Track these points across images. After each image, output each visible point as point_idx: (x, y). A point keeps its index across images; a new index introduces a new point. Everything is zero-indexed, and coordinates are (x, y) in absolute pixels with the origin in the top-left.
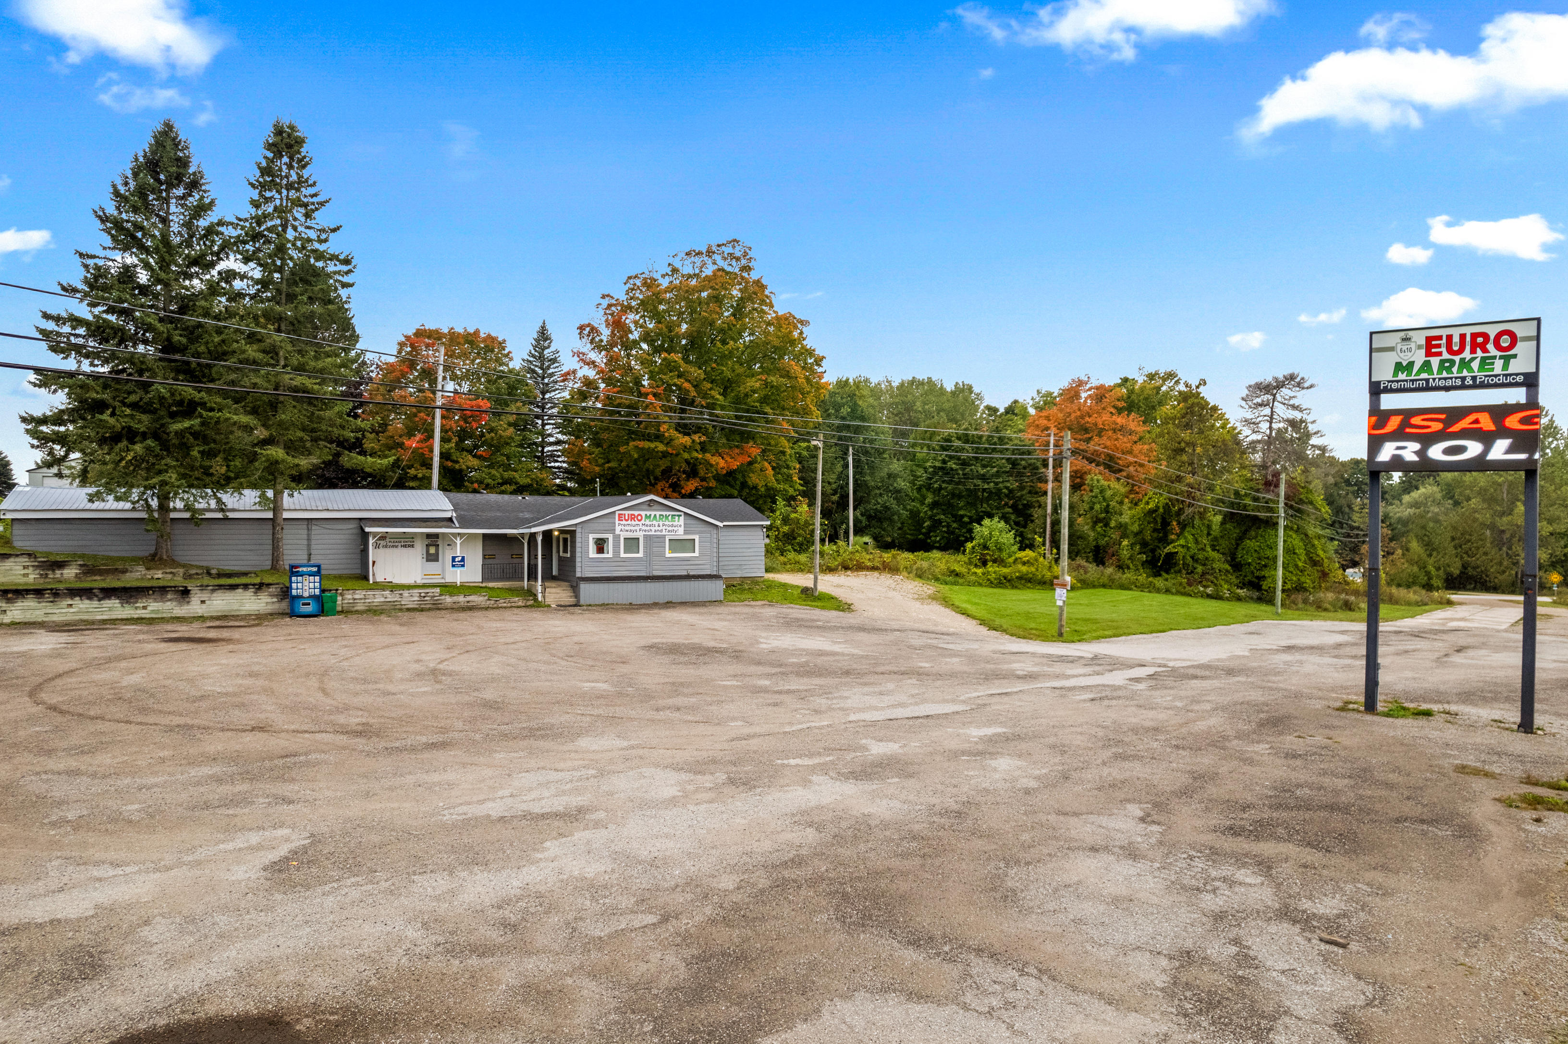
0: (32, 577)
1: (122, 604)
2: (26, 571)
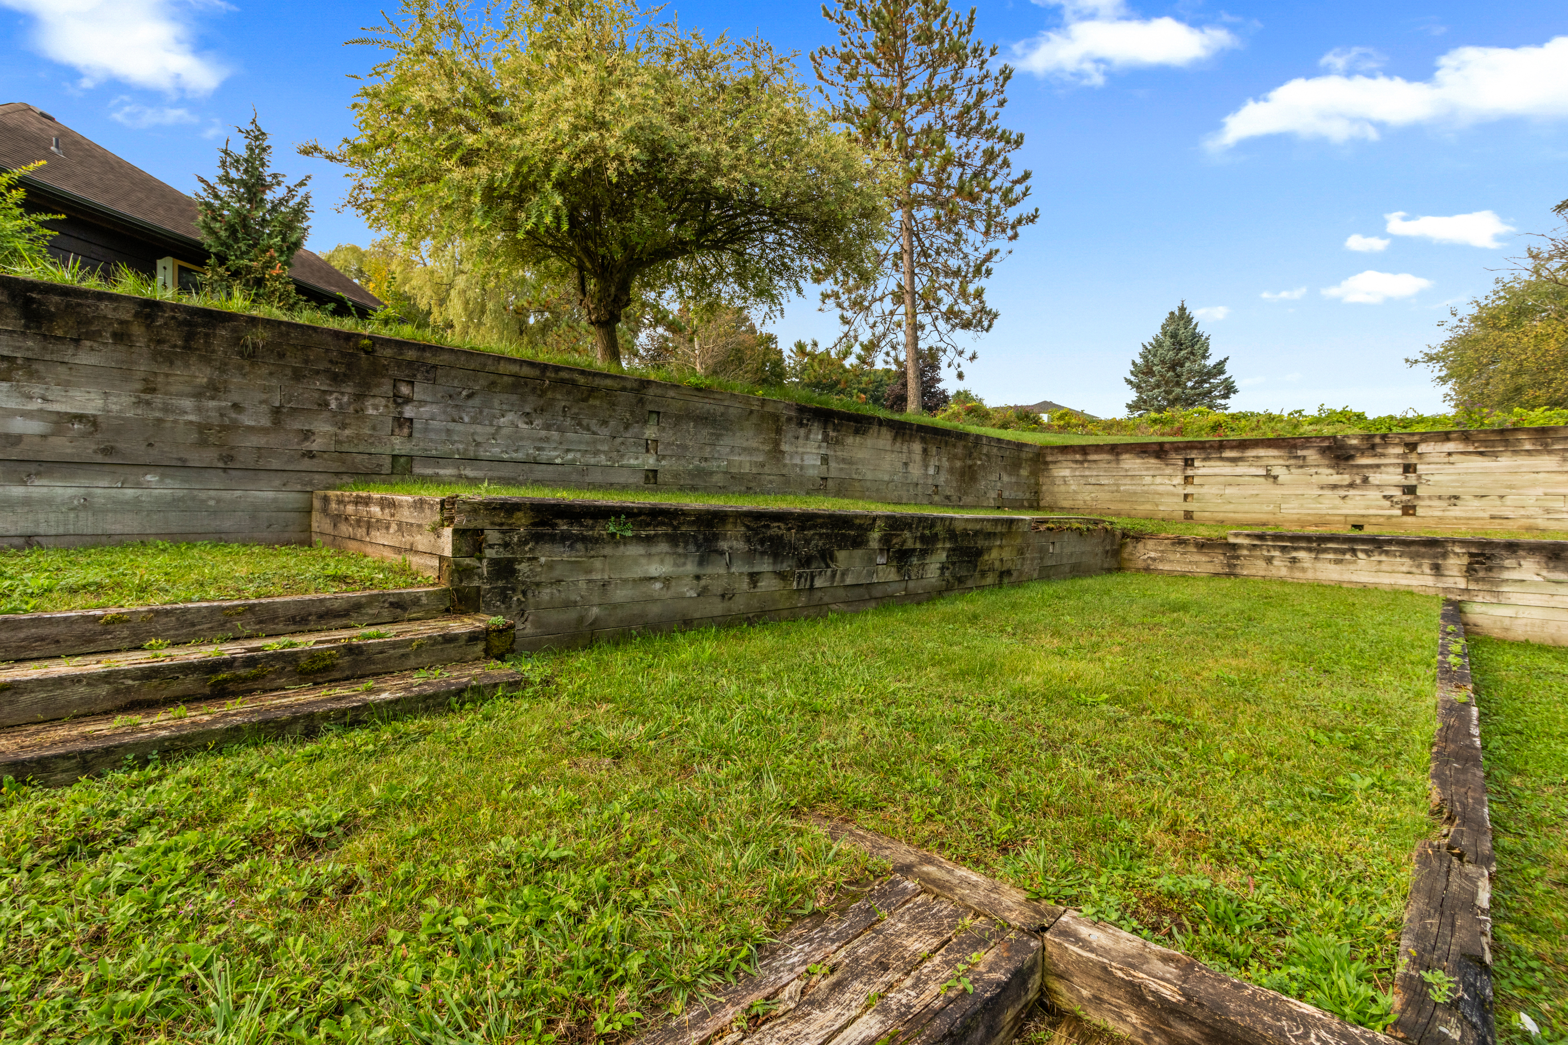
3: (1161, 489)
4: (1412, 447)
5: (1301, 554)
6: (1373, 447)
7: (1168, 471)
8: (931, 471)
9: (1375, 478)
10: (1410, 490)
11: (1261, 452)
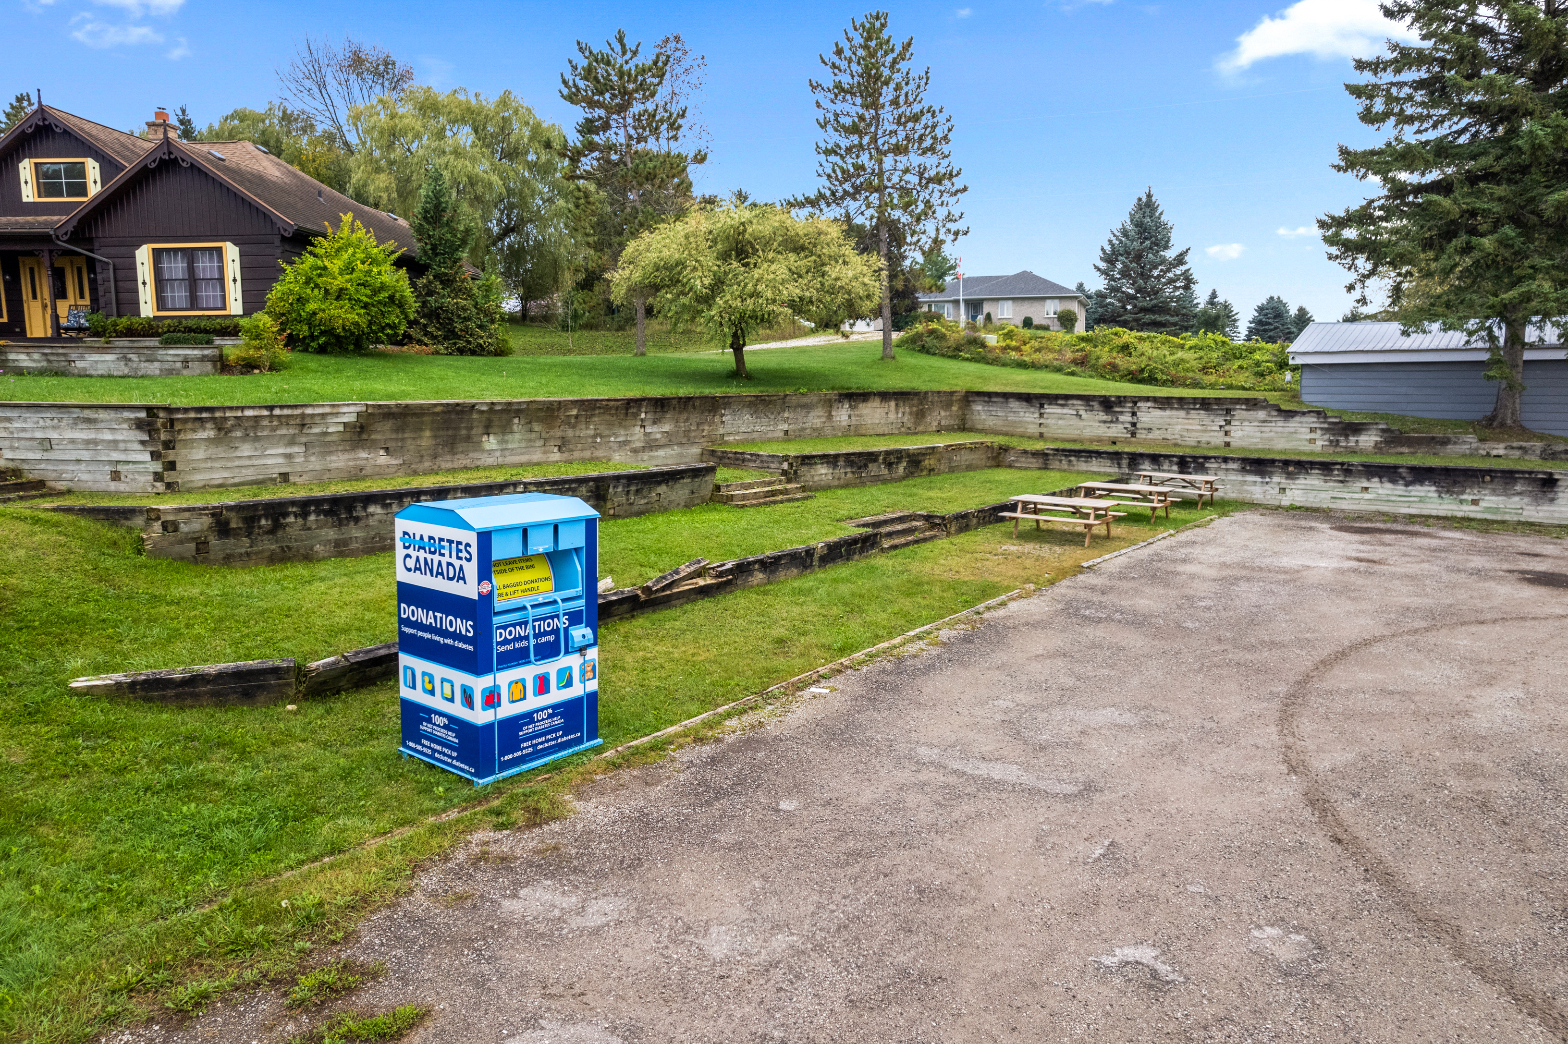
0: (1319, 443)
1: (1440, 493)
2: (1313, 436)
3: (1028, 419)
4: (1135, 403)
5: (1073, 458)
6: (1120, 402)
7: (1032, 410)
8: (900, 415)
9: (1122, 418)
10: (1134, 425)
11: (1075, 402)
